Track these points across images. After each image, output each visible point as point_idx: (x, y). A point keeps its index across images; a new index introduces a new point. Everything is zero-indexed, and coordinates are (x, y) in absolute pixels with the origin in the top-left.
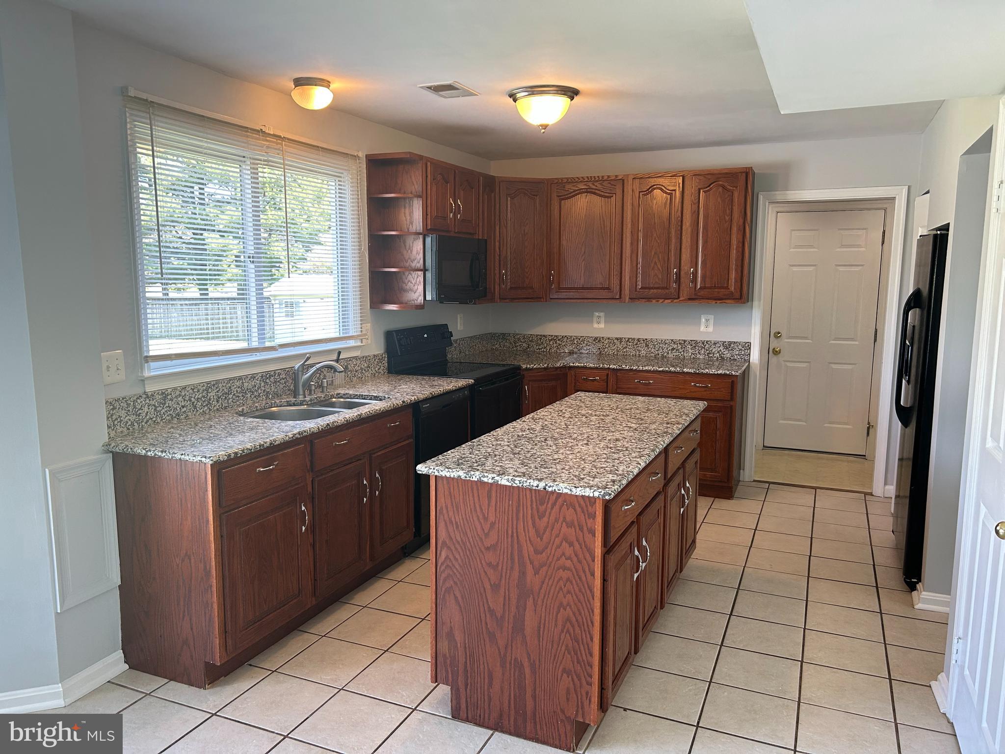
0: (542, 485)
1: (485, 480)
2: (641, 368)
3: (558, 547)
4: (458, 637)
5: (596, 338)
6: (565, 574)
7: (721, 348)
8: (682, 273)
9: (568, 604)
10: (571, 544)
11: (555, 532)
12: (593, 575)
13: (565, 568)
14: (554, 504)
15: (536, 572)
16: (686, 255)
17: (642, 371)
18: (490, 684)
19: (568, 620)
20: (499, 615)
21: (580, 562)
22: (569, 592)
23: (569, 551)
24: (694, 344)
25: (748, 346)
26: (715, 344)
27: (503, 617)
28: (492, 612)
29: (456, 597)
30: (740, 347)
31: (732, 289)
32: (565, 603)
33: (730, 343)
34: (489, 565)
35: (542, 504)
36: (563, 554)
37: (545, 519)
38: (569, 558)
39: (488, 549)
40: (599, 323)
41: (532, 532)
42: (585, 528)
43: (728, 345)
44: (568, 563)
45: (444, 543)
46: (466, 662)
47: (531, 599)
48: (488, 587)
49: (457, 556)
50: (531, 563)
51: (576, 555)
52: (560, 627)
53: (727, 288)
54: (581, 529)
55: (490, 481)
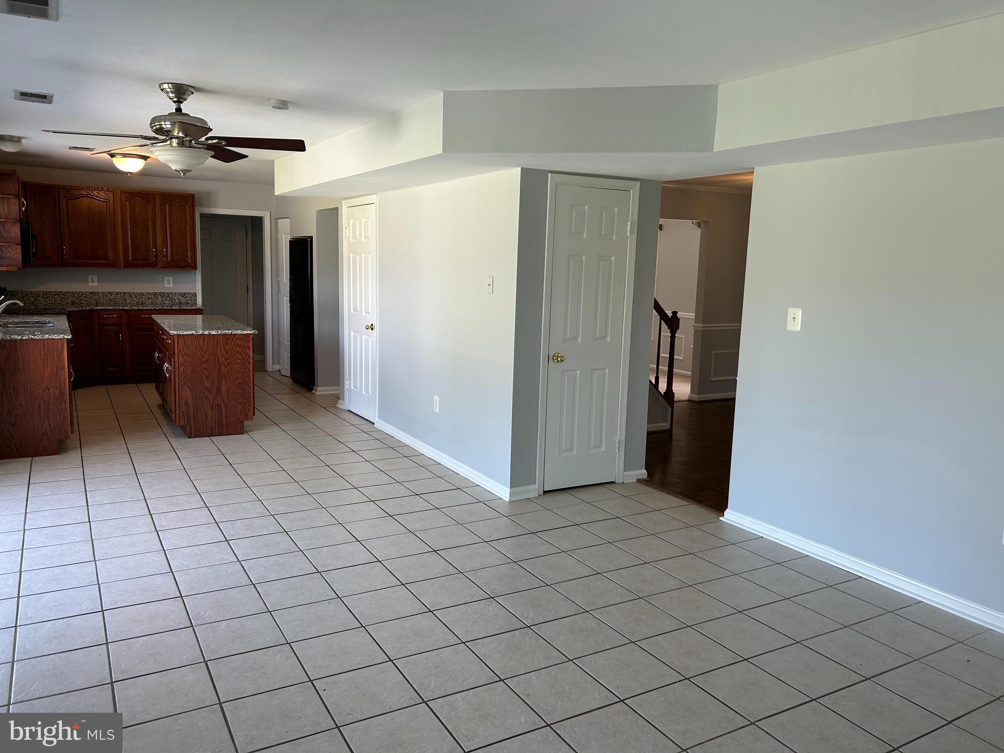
0: (230, 332)
1: (205, 333)
2: (145, 308)
3: (235, 356)
4: (190, 402)
5: (93, 293)
6: (237, 366)
7: (180, 297)
8: (158, 251)
9: (240, 377)
10: (240, 354)
11: (234, 350)
12: (249, 363)
13: (238, 363)
14: (233, 339)
15: (226, 367)
16: (159, 241)
17: (146, 310)
18: (206, 418)
19: (240, 383)
20: (209, 389)
21: (244, 359)
22: (240, 372)
23: (239, 356)
24: (163, 295)
25: (195, 295)
26: (175, 294)
27: (211, 389)
28: (206, 388)
29: (189, 386)
30: (191, 296)
31: (189, 261)
32: (238, 377)
33: (184, 294)
34: (204, 369)
35: (227, 340)
36: (237, 358)
37: (229, 346)
38: (240, 359)
39: (204, 362)
40: (93, 282)
41: (224, 352)
42: (246, 347)
43: (183, 295)
44: (239, 361)
45: (182, 364)
46: (194, 412)
47: (224, 379)
48: (204, 378)
49: (188, 368)
50: (224, 364)
51: (243, 358)
52: (236, 387)
53: (187, 261)
54: (244, 347)
55: (207, 333)
